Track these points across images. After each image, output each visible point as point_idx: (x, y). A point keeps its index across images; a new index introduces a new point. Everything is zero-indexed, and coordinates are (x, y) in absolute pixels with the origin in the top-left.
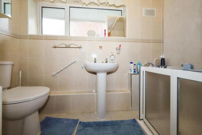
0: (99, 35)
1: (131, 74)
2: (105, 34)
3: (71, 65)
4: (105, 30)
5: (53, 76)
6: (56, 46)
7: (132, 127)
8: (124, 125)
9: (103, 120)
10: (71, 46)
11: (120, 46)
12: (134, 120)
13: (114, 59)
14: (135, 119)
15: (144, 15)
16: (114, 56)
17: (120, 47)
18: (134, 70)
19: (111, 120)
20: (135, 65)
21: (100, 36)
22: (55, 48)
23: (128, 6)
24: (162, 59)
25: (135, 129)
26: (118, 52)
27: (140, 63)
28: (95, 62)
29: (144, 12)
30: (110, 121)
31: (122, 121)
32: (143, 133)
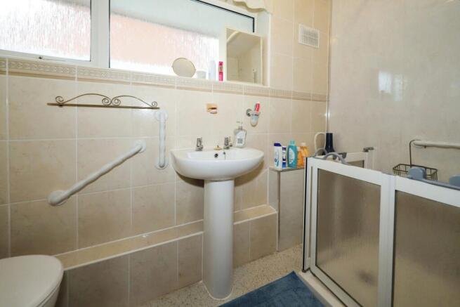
0: (204, 73)
1: (279, 172)
2: (221, 73)
3: (124, 161)
4: (221, 64)
5: (54, 204)
6: (65, 99)
7: (294, 294)
8: (277, 294)
9: (228, 297)
10: (124, 102)
11: (258, 107)
12: (293, 276)
13: (243, 138)
14: (293, 273)
15: (300, 40)
16: (244, 130)
17: (258, 110)
18: (284, 160)
19: (246, 292)
20: (285, 149)
21: (207, 78)
22: (61, 105)
23: (272, 14)
24: (327, 134)
25: (300, 297)
26: (254, 121)
27: (294, 145)
28: (200, 149)
29: (300, 34)
30: (246, 295)
31: (271, 287)
32: (318, 301)
